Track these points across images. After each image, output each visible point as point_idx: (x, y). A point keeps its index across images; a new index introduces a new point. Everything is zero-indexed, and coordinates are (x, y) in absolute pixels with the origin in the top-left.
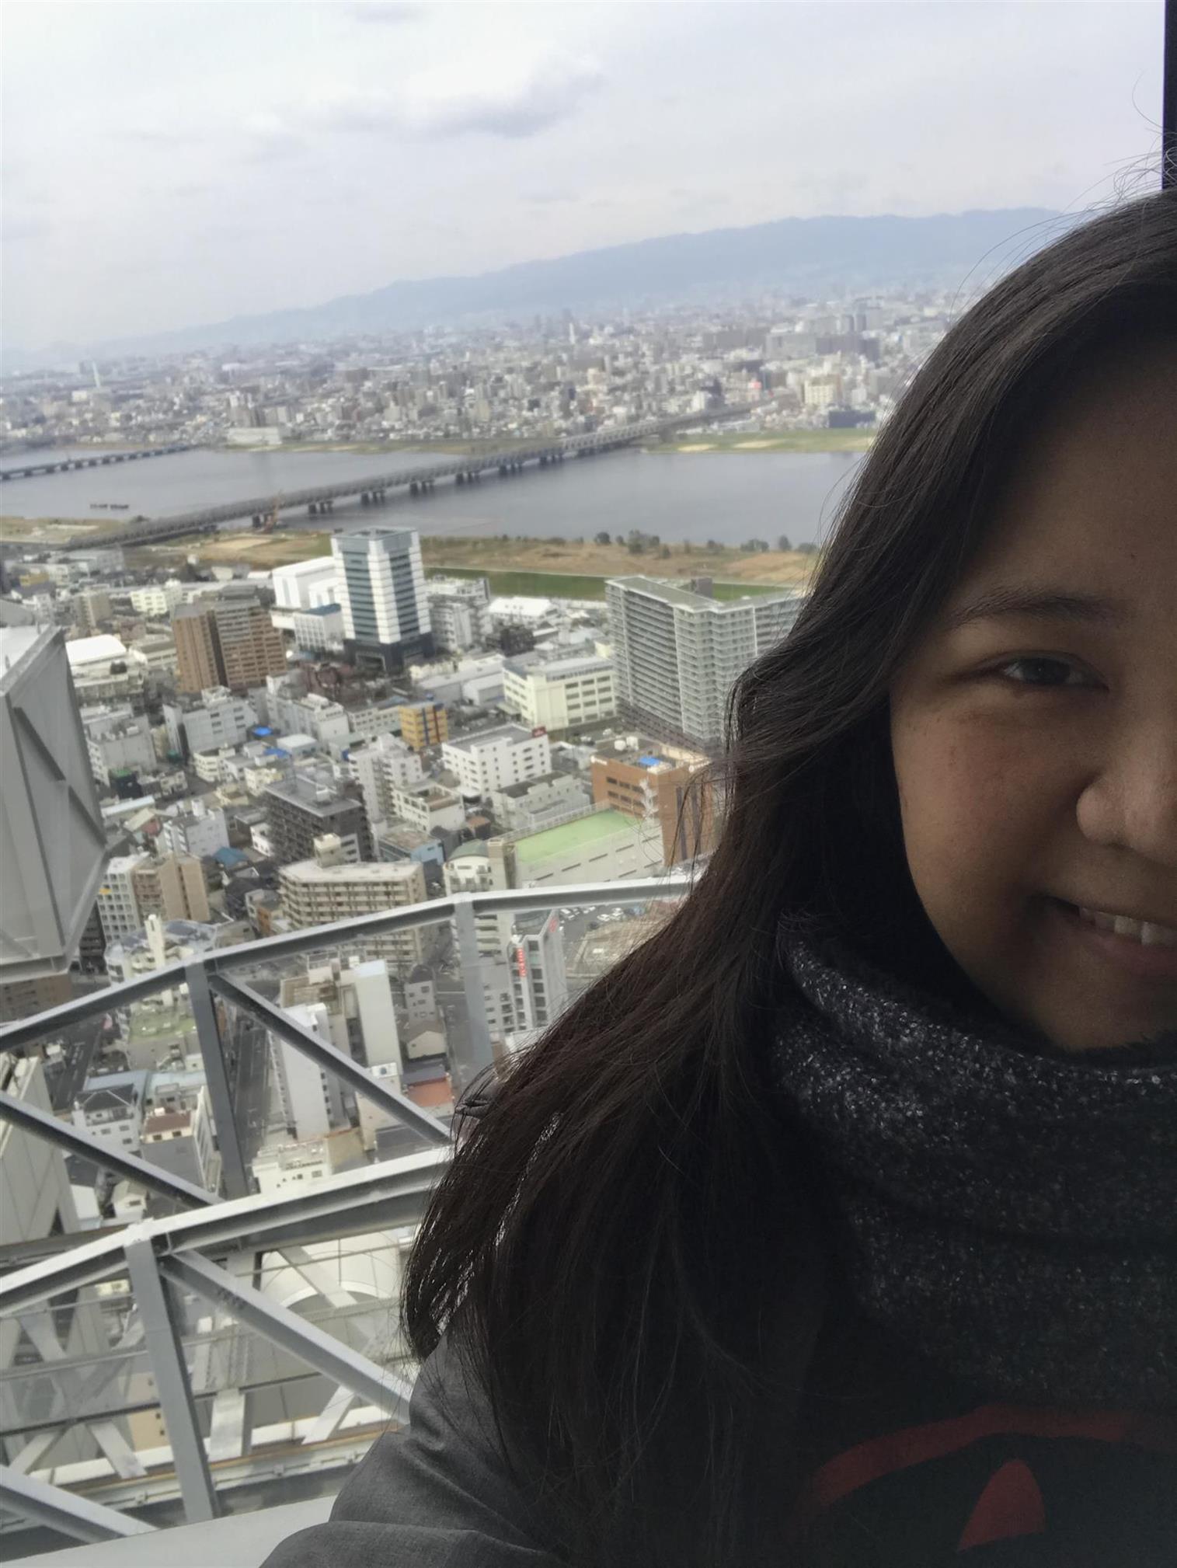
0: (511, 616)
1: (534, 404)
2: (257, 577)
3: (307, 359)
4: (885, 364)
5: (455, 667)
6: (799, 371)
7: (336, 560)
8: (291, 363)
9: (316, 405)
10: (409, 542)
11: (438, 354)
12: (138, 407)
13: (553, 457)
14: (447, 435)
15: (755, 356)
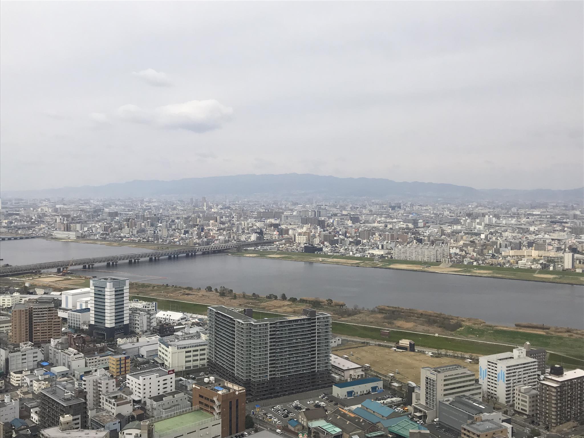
0: (165, 319)
1: (186, 232)
2: (55, 294)
3: (93, 206)
4: (327, 230)
5: (138, 340)
6: (294, 229)
7: (91, 290)
8: (87, 207)
9: (93, 225)
10: (125, 284)
11: (149, 209)
12: (16, 219)
13: (192, 254)
14: (148, 241)
15: (277, 222)
